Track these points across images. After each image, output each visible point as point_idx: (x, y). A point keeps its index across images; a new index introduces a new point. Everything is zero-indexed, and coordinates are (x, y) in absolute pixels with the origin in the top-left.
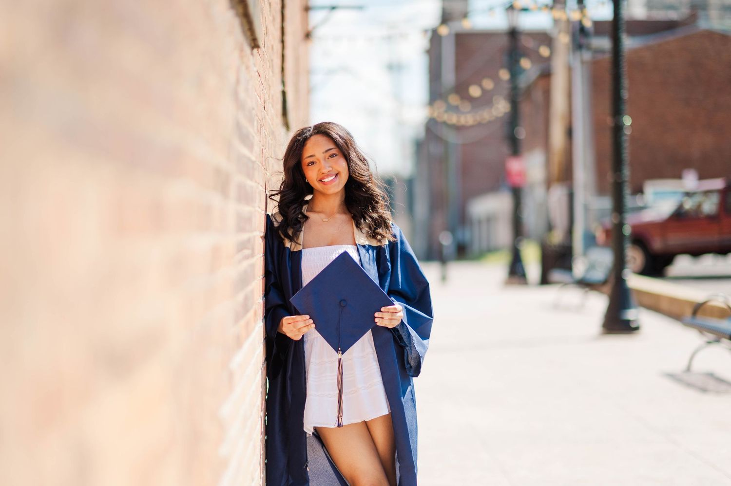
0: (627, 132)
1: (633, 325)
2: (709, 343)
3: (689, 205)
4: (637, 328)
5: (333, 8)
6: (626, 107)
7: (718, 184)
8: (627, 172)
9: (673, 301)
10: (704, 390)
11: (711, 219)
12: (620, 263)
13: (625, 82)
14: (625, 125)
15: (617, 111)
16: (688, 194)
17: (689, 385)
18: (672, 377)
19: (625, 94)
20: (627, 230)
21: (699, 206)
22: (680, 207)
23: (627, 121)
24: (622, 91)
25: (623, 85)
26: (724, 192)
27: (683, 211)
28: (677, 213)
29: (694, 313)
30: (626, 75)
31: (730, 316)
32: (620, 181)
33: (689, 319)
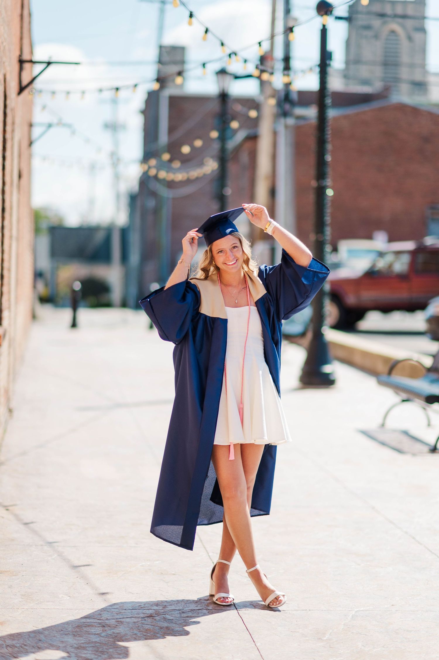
0: (330, 192)
1: (331, 379)
2: (403, 401)
3: (381, 264)
4: (333, 382)
5: (49, 63)
6: (329, 171)
7: (409, 245)
8: (328, 231)
9: (366, 354)
10: (400, 451)
11: (402, 277)
12: (319, 320)
13: (329, 147)
14: (327, 185)
15: (321, 175)
16: (381, 254)
17: (383, 444)
18: (367, 434)
19: (328, 158)
20: (327, 287)
21: (390, 266)
22: (374, 266)
23: (329, 182)
24: (325, 157)
25: (327, 149)
26: (414, 253)
27: (376, 269)
28: (370, 271)
29: (390, 372)
30: (330, 140)
31: (425, 376)
32: (321, 240)
33: (384, 378)
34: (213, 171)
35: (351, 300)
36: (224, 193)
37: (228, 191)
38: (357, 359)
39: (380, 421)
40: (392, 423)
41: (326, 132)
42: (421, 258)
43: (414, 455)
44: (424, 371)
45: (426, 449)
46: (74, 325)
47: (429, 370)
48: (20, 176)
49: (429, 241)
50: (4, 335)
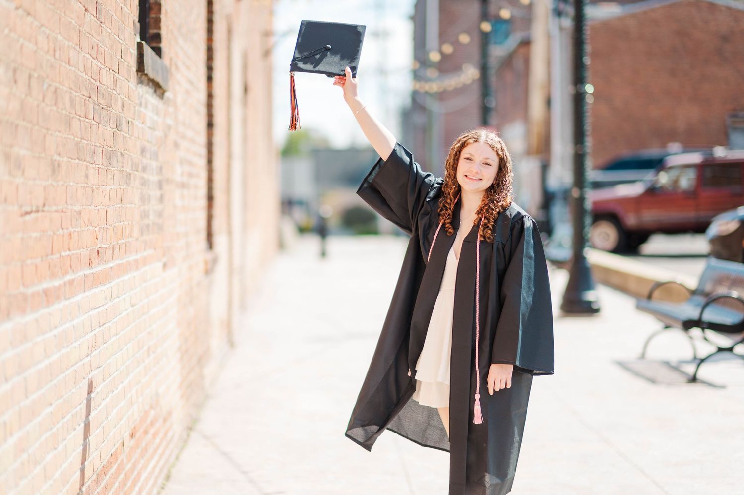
0: (589, 100)
1: (595, 307)
2: (667, 327)
3: (665, 179)
4: (597, 311)
6: (589, 74)
8: (589, 142)
9: (641, 280)
10: (653, 381)
11: (688, 195)
12: (580, 241)
13: (588, 48)
14: (587, 93)
15: (579, 80)
17: (638, 374)
18: (623, 365)
19: (587, 60)
20: (589, 206)
21: (676, 182)
22: (656, 182)
23: (589, 89)
24: (584, 58)
25: (587, 51)
26: (700, 168)
27: (659, 186)
28: (652, 188)
29: (649, 297)
30: (588, 41)
31: (688, 300)
32: (581, 153)
33: (644, 303)
34: (474, 81)
35: (631, 220)
36: (488, 105)
37: (492, 103)
38: (632, 286)
39: (639, 350)
40: (652, 353)
41: (584, 32)
42: (708, 173)
43: (670, 384)
44: (688, 294)
45: (684, 379)
46: (324, 254)
47: (694, 292)
48: (246, 90)
49: (720, 152)
50: (215, 261)
